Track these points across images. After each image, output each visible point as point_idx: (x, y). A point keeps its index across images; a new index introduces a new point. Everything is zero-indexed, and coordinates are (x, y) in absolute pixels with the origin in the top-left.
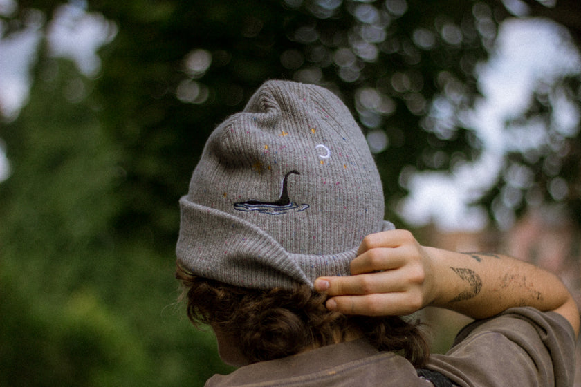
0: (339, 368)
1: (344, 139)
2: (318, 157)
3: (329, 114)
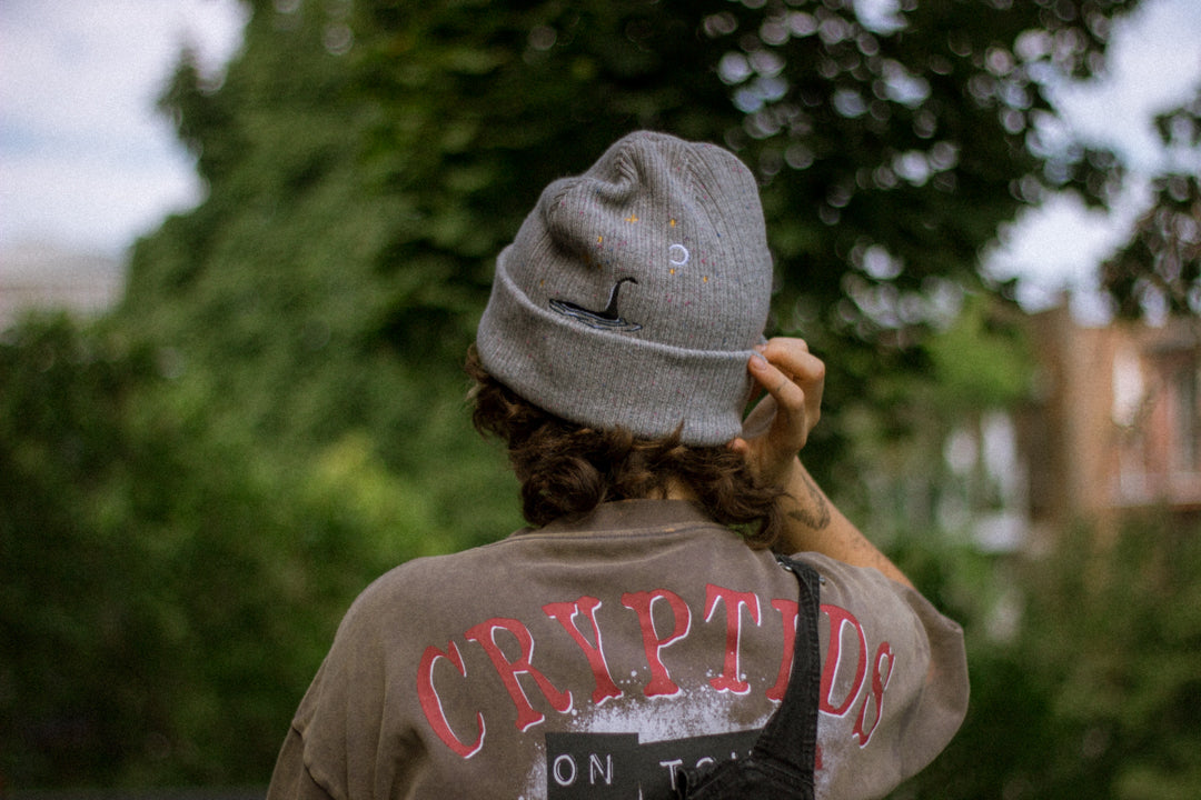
0: (680, 526)
1: (718, 235)
2: (668, 263)
3: (709, 194)
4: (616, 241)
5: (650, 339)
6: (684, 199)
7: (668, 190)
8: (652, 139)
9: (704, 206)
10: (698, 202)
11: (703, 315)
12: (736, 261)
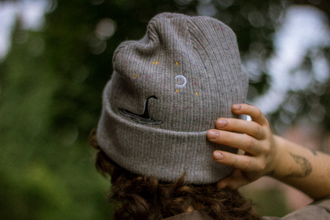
1: (206, 68)
2: (174, 86)
3: (201, 45)
4: (144, 76)
5: (168, 129)
6: (184, 49)
7: (173, 45)
8: (169, 17)
9: (198, 52)
10: (194, 50)
11: (197, 113)
12: (217, 81)
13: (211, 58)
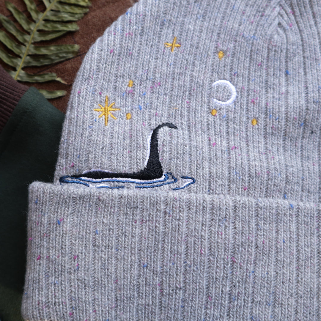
2: (209, 102)
3: (297, 22)
4: (149, 84)
9: (286, 35)
10: (279, 29)
11: (255, 160)
12: (307, 101)
13: (307, 54)
